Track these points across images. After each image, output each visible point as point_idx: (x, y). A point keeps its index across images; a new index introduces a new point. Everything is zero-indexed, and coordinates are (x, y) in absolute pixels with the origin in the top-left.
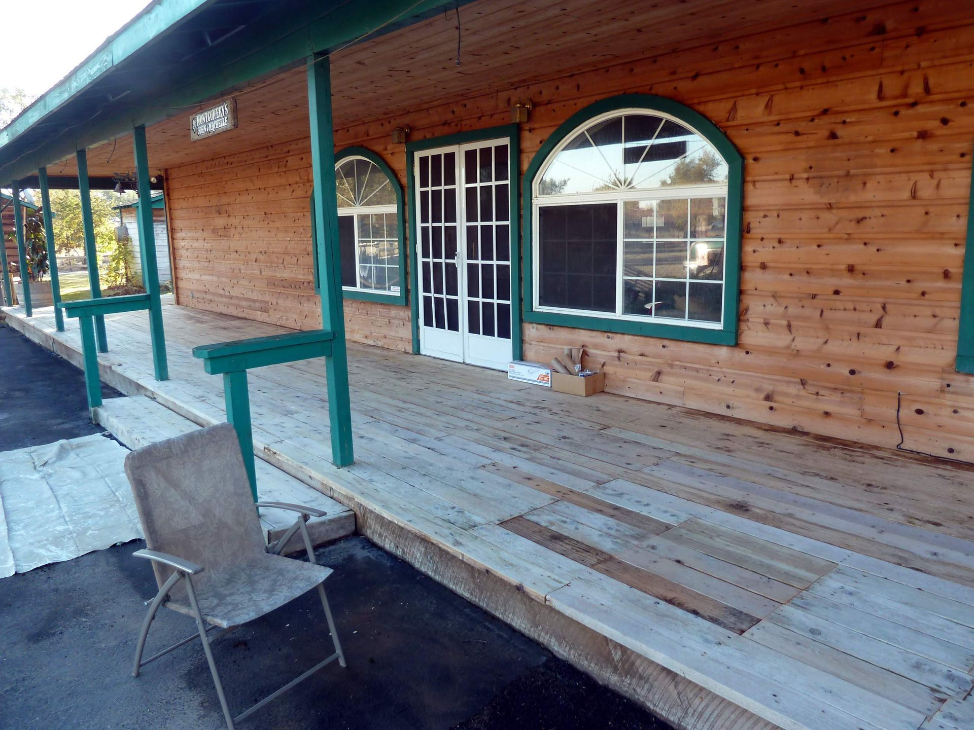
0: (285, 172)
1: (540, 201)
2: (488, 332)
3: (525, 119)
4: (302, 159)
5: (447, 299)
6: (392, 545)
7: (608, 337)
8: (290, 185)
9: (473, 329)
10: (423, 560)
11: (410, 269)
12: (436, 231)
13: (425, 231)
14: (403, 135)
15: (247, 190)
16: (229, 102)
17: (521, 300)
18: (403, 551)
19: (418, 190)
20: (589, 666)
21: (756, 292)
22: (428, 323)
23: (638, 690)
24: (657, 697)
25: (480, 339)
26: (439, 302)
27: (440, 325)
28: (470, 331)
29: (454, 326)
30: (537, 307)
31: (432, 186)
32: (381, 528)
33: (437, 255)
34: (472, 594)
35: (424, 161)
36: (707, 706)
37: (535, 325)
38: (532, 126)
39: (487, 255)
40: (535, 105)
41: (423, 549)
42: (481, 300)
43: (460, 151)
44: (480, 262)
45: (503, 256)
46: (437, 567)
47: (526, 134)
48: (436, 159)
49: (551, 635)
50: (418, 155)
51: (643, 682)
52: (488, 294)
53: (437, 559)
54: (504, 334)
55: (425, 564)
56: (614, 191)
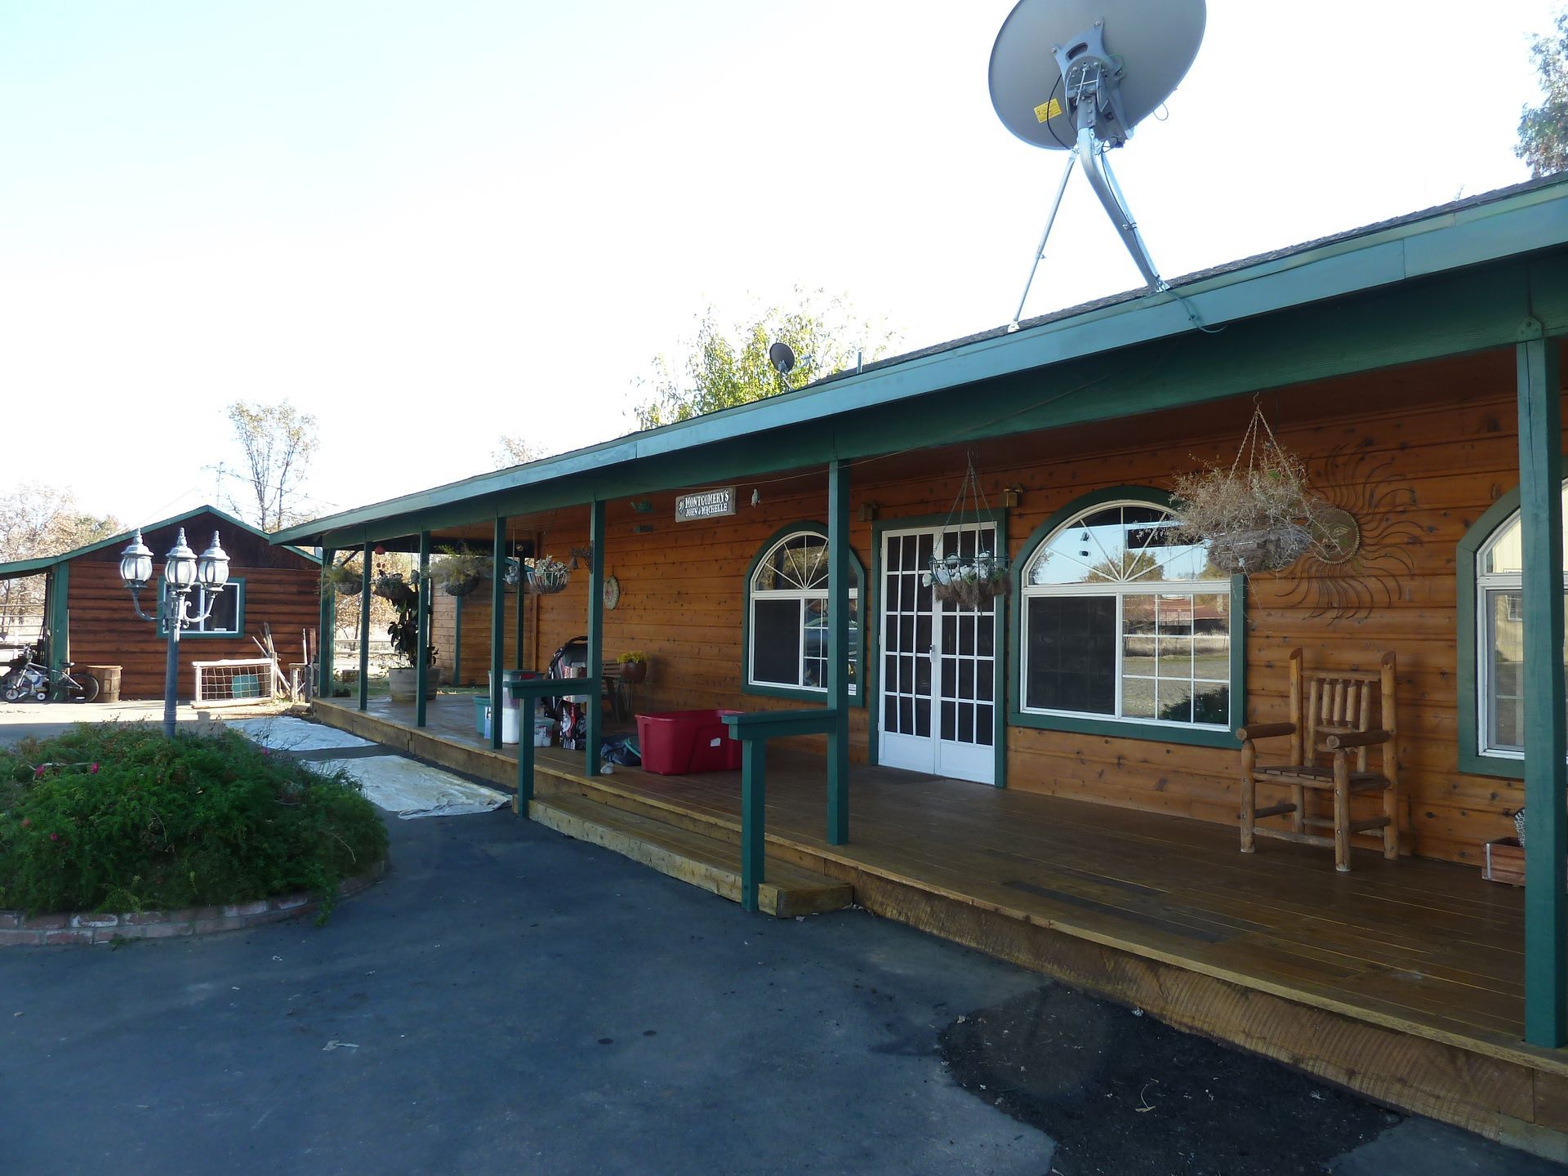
0: (712, 544)
1: (1029, 592)
2: (966, 737)
3: (1014, 503)
4: (736, 531)
5: (916, 699)
6: (895, 912)
7: (1107, 742)
8: (716, 561)
9: (947, 734)
10: (928, 920)
11: (871, 664)
12: (906, 621)
13: (891, 620)
14: (870, 512)
15: (655, 564)
16: (731, 490)
17: (1006, 700)
18: (907, 915)
19: (885, 573)
20: (1087, 983)
21: (1263, 692)
22: (890, 727)
23: (1128, 993)
24: (1143, 994)
25: (955, 747)
26: (906, 703)
27: (906, 730)
28: (943, 737)
29: (924, 730)
30: (1025, 709)
31: (903, 570)
32: (883, 897)
33: (906, 647)
34: (978, 943)
35: (893, 542)
36: (1182, 990)
37: (1021, 729)
38: (1022, 512)
39: (967, 649)
40: (1026, 490)
41: (929, 909)
42: (957, 700)
43: (938, 533)
44: (957, 657)
45: (985, 650)
46: (943, 924)
47: (1015, 521)
48: (909, 540)
49: (1053, 963)
50: (886, 535)
51: (1132, 984)
52: (966, 693)
53: (943, 916)
54: (985, 739)
55: (930, 924)
56: (1111, 584)
